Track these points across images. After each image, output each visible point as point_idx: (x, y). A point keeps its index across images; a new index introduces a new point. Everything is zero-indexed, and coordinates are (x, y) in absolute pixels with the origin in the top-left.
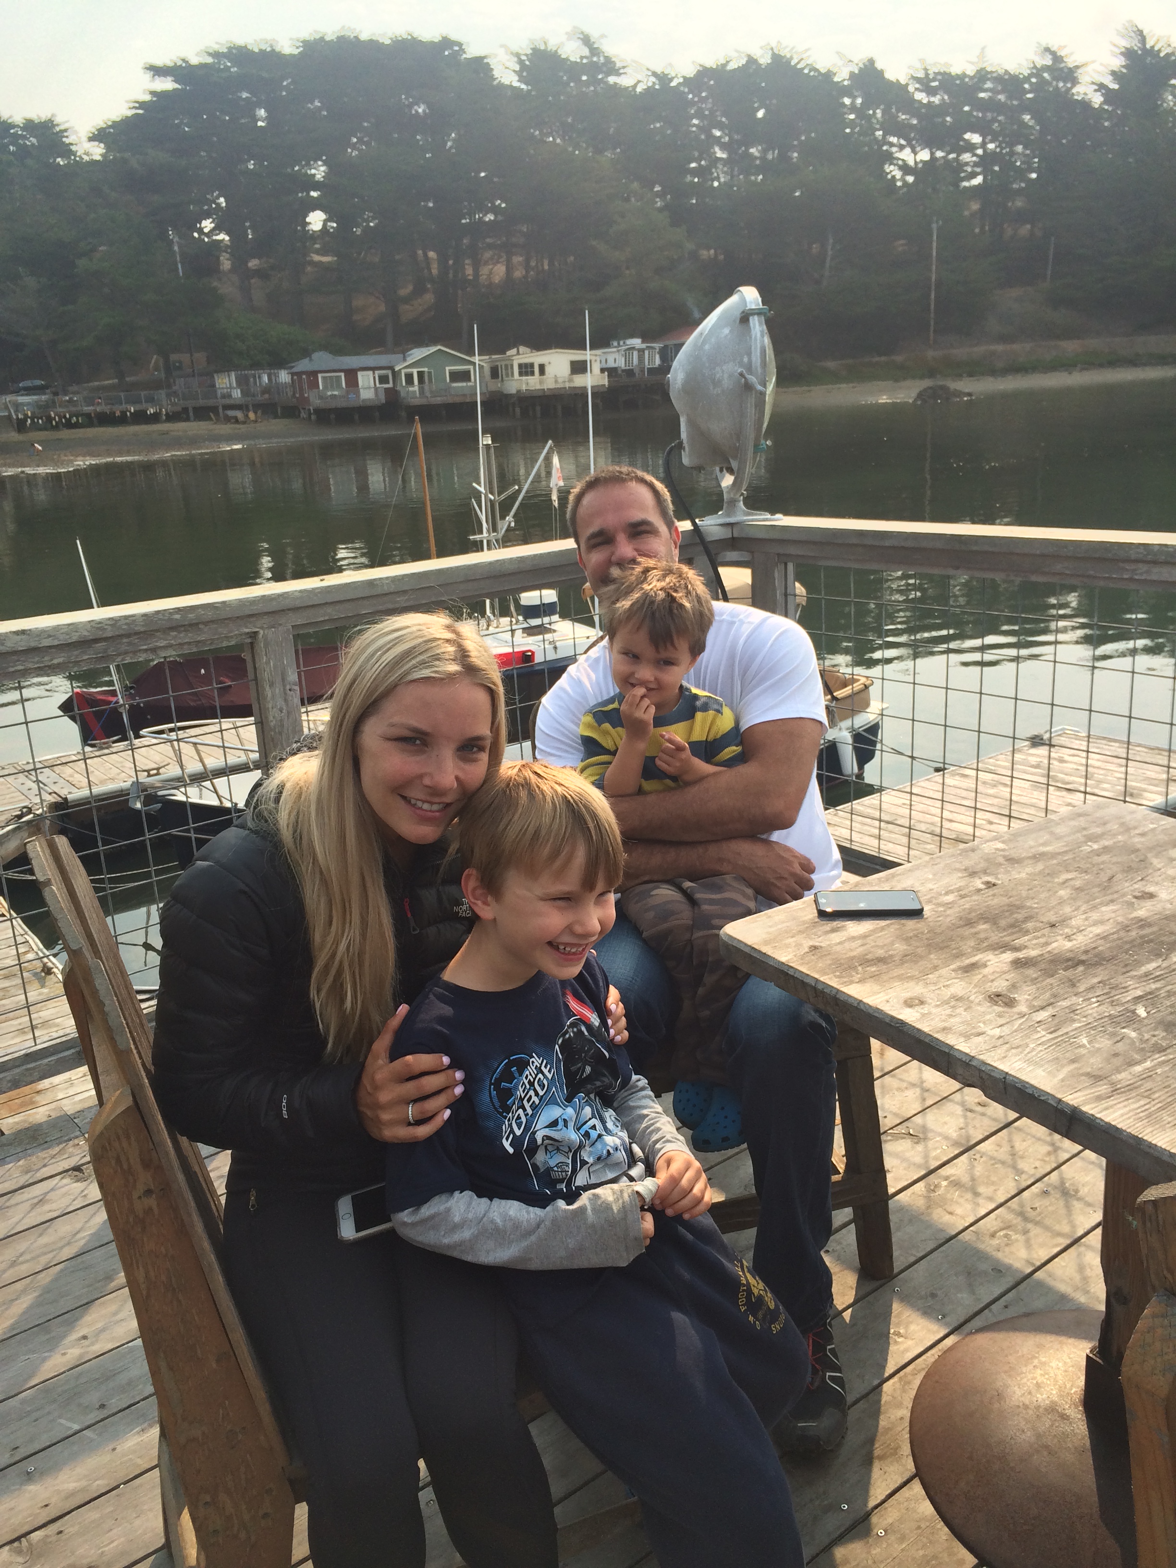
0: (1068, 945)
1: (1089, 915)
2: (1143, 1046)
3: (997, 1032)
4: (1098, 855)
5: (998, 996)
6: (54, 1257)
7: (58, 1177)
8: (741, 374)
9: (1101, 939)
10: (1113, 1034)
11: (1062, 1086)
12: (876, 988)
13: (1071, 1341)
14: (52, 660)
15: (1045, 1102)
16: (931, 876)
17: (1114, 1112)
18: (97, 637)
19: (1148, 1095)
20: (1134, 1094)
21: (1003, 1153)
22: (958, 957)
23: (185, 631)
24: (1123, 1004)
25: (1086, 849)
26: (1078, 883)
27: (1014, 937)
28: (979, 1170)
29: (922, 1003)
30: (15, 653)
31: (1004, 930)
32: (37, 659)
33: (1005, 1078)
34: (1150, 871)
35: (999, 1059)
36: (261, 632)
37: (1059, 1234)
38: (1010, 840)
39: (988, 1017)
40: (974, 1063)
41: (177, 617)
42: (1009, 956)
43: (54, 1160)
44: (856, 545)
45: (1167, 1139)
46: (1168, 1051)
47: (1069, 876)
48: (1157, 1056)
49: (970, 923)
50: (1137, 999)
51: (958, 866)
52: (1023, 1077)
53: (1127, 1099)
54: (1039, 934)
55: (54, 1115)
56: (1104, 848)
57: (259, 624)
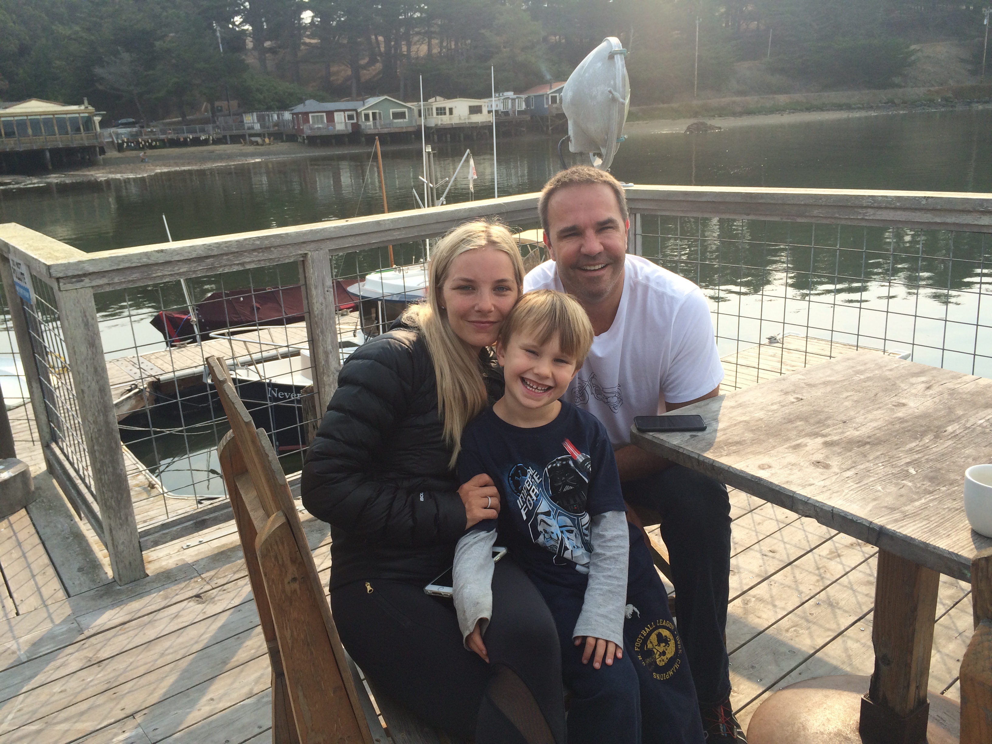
0: (857, 433)
1: (867, 415)
2: (918, 490)
3: (822, 483)
4: (865, 382)
5: (818, 463)
6: (188, 650)
7: (185, 602)
8: (610, 92)
9: (877, 429)
10: (897, 484)
11: (871, 514)
12: (738, 459)
14: (179, 270)
15: (861, 524)
16: (760, 395)
17: (908, 528)
18: (208, 255)
19: (927, 518)
20: (918, 518)
21: (789, 581)
22: (787, 441)
23: (262, 252)
24: (899, 467)
25: (856, 378)
26: (855, 398)
27: (821, 429)
28: (775, 591)
29: (770, 467)
30: (157, 264)
31: (814, 425)
32: (170, 269)
33: (832, 510)
34: (900, 391)
35: (826, 499)
36: (310, 253)
37: (829, 630)
39: (815, 475)
40: (809, 502)
41: (258, 242)
42: (820, 440)
43: (182, 591)
45: (946, 544)
46: (934, 493)
47: (849, 394)
48: (928, 496)
49: (790, 421)
50: (908, 464)
51: (776, 389)
52: (845, 509)
53: (915, 521)
54: (837, 427)
55: (180, 563)
56: (868, 378)
57: (308, 248)
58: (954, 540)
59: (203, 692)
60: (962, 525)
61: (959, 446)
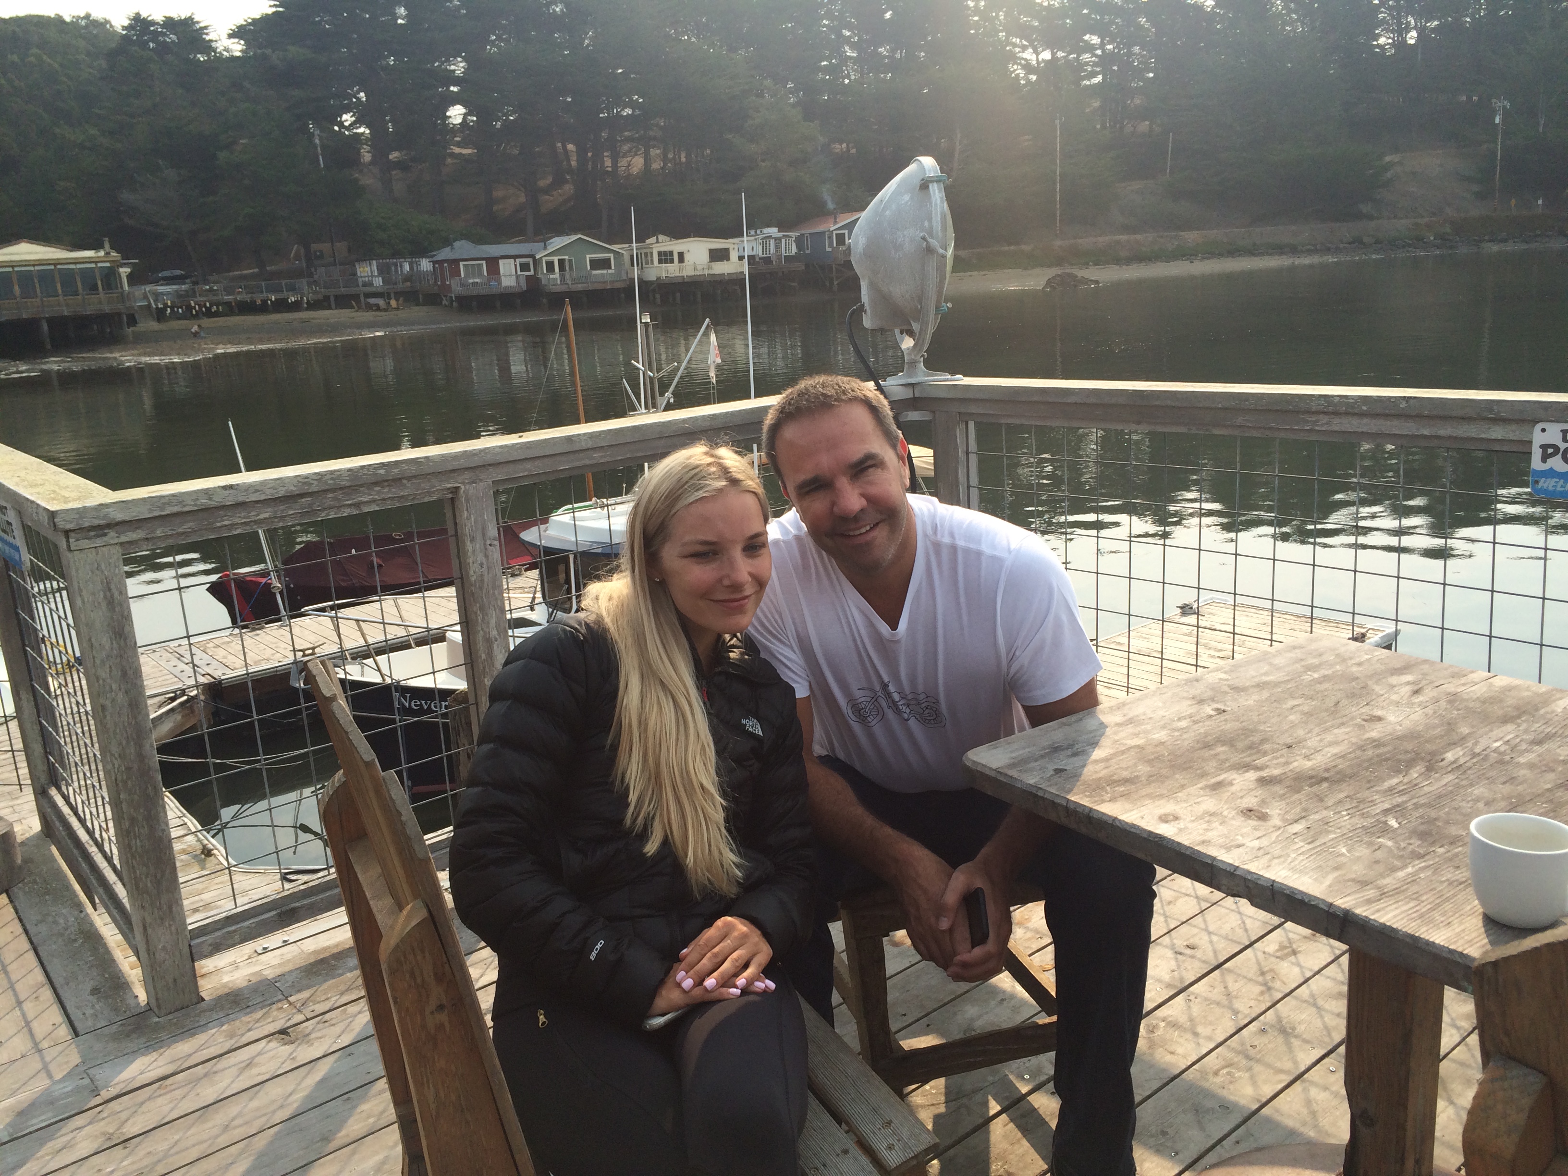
0: (1309, 764)
1: (1323, 736)
2: (1401, 853)
3: (1256, 844)
4: (1320, 683)
5: (1250, 811)
6: (268, 1120)
7: (264, 1041)
8: (924, 238)
9: (1340, 757)
10: (1370, 844)
11: (1331, 892)
12: (1128, 806)
14: (258, 515)
15: (1315, 907)
17: (1386, 914)
18: (302, 492)
19: (1416, 897)
20: (1402, 897)
21: (1217, 994)
22: (1203, 776)
23: (388, 486)
24: (1373, 816)
25: (1307, 677)
26: (1306, 709)
27: (1254, 757)
28: (1196, 1010)
29: (1176, 818)
30: (224, 507)
31: (1243, 751)
32: (242, 514)
33: (1272, 885)
34: (1374, 697)
35: (1263, 869)
36: (463, 487)
37: (1281, 1071)
38: (1232, 671)
39: (1245, 830)
40: (1237, 873)
41: (382, 472)
42: (1252, 775)
43: (257, 1025)
45: (1444, 937)
46: (1427, 857)
47: (1295, 702)
48: (1417, 862)
49: (1207, 746)
50: (1386, 812)
51: (1185, 694)
52: (1291, 884)
53: (1397, 902)
54: (1278, 754)
55: (254, 980)
56: (1325, 676)
57: (460, 479)
58: (1457, 930)
60: (1469, 908)
61: (1464, 783)
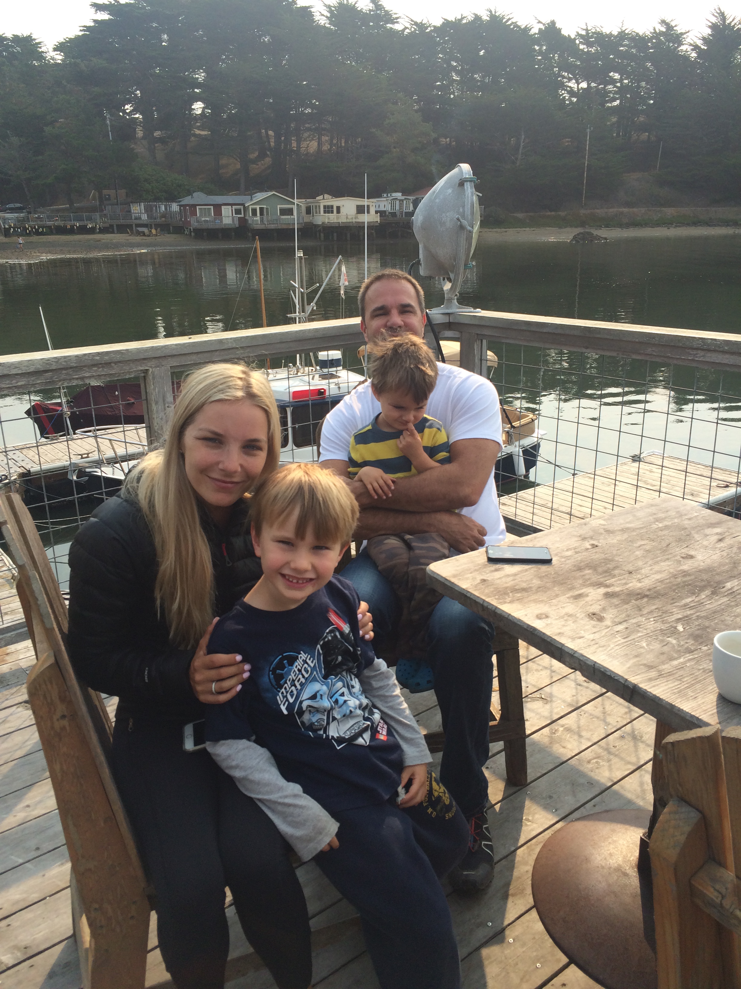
0: (639, 585)
1: (653, 567)
2: (680, 649)
3: (592, 637)
4: (661, 531)
5: (594, 614)
6: (11, 756)
7: (15, 707)
8: (458, 219)
9: (659, 582)
10: (662, 641)
11: (628, 672)
12: (520, 607)
13: (632, 828)
14: (17, 383)
15: (617, 681)
16: (558, 539)
17: (659, 688)
18: (45, 369)
19: (680, 679)
20: (672, 678)
21: (598, 712)
22: (571, 590)
23: (102, 367)
24: (669, 623)
25: (654, 526)
26: (648, 547)
27: (606, 579)
28: (583, 722)
29: (547, 617)
31: (601, 574)
32: (7, 382)
33: (594, 665)
34: (693, 542)
35: (591, 653)
36: (151, 369)
37: (629, 763)
38: (609, 519)
39: (587, 627)
40: (575, 655)
41: (98, 358)
42: (602, 590)
43: (12, 696)
44: (525, 330)
45: (690, 707)
46: (695, 652)
47: (643, 543)
48: (688, 655)
49: (580, 569)
50: (678, 620)
51: (575, 533)
52: (605, 665)
53: (667, 681)
54: (622, 577)
55: (14, 668)
56: (666, 526)
57: (149, 364)
58: (699, 703)
59: (20, 798)
60: (711, 688)
61: (733, 604)
